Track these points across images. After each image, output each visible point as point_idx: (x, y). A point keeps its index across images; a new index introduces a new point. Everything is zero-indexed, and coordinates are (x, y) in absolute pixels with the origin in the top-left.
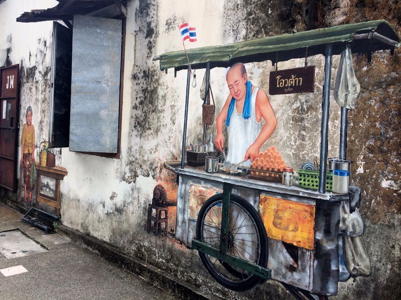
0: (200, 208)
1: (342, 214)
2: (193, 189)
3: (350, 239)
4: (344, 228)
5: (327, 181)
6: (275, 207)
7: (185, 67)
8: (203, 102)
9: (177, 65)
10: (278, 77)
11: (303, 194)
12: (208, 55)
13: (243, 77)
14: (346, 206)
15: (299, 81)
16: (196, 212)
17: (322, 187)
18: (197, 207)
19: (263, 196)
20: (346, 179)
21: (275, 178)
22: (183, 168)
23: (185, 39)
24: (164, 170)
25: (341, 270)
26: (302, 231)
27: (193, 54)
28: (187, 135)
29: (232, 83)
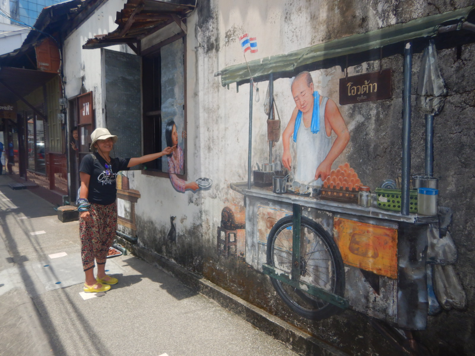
0: (269, 231)
1: (430, 240)
2: (261, 211)
3: (440, 268)
4: (433, 255)
5: (411, 201)
6: (351, 231)
7: (247, 81)
8: (267, 117)
9: (238, 79)
10: (349, 85)
11: (382, 216)
12: (271, 66)
13: (309, 87)
14: (435, 230)
15: (374, 87)
16: (265, 235)
17: (405, 209)
18: (266, 230)
19: (337, 218)
20: (433, 198)
21: (350, 198)
22: (250, 189)
23: (246, 50)
24: (231, 191)
25: (430, 303)
26: (383, 258)
27: (254, 66)
28: (253, 154)
29: (298, 93)
